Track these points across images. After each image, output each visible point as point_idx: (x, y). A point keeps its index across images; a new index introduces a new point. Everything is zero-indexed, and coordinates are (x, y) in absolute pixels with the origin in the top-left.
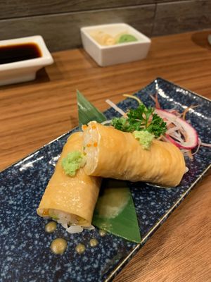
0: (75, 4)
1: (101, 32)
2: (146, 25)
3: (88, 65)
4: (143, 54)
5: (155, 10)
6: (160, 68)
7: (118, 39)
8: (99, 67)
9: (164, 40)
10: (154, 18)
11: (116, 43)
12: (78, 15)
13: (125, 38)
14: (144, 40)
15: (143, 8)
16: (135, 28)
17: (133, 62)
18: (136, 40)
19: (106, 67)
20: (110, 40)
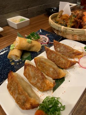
0: (3, 12)
1: (13, 20)
2: (26, 15)
3: (13, 30)
4: (28, 24)
5: (28, 11)
6: (34, 26)
7: (20, 20)
8: (17, 29)
9: (33, 19)
10: (28, 13)
11: (19, 22)
12: (5, 15)
13: (22, 20)
14: (27, 19)
15: (24, 11)
16: (23, 16)
17: (26, 27)
18: (25, 20)
19: (19, 29)
20: (17, 21)
